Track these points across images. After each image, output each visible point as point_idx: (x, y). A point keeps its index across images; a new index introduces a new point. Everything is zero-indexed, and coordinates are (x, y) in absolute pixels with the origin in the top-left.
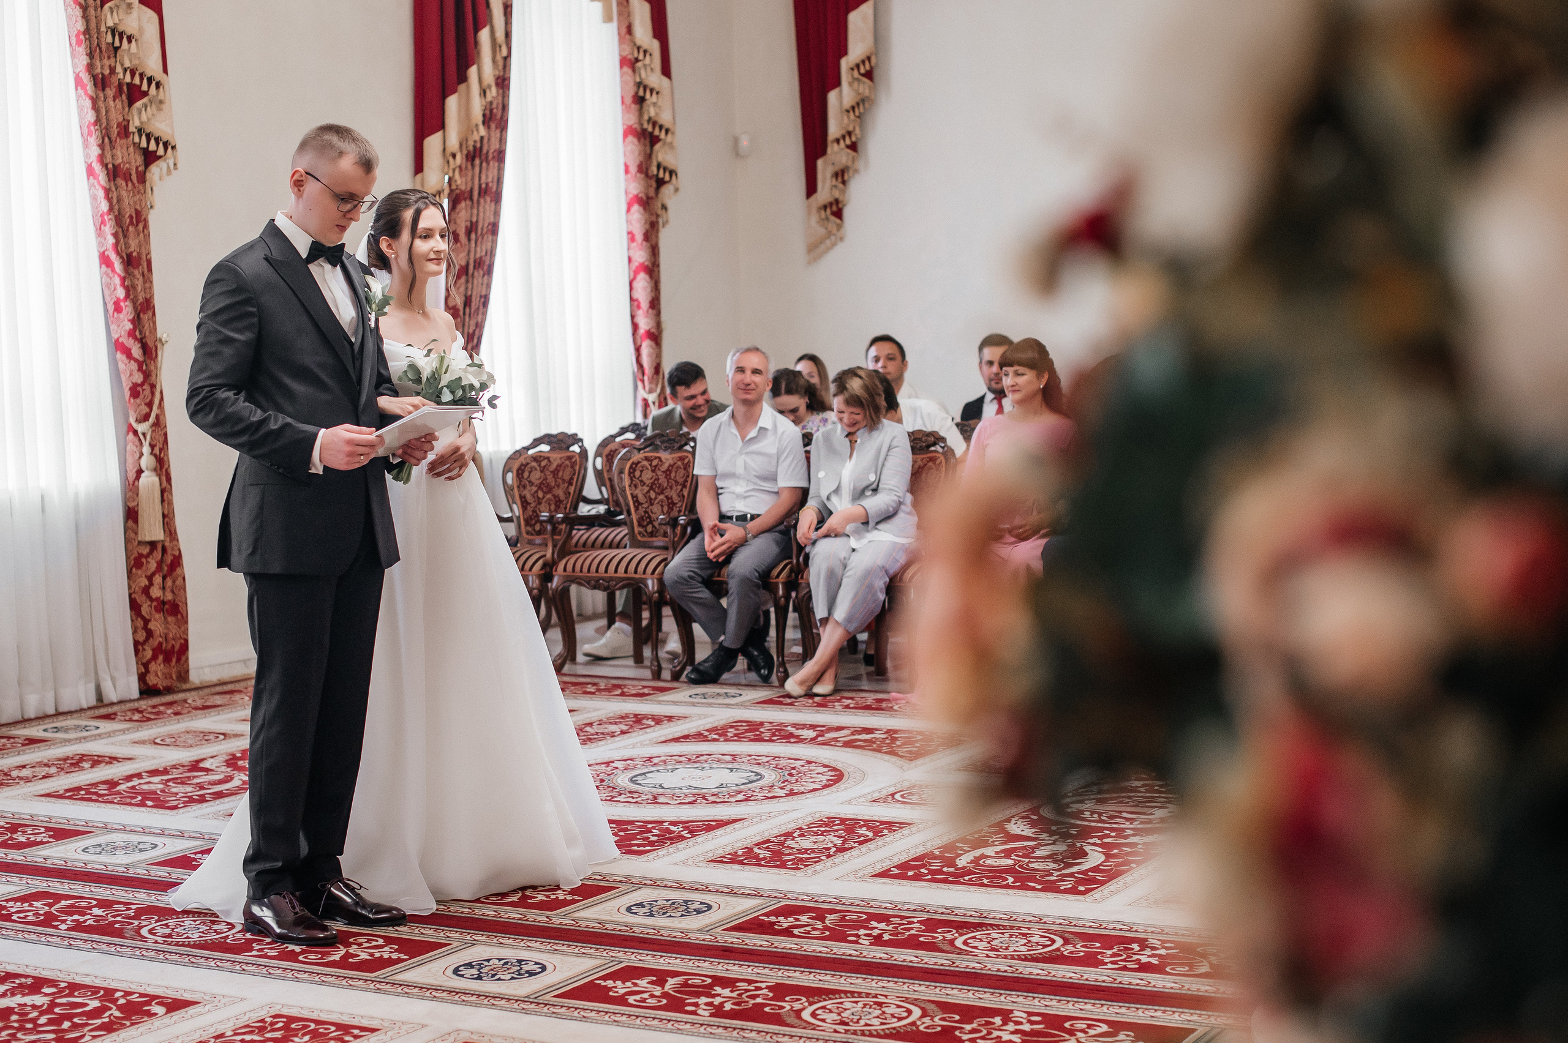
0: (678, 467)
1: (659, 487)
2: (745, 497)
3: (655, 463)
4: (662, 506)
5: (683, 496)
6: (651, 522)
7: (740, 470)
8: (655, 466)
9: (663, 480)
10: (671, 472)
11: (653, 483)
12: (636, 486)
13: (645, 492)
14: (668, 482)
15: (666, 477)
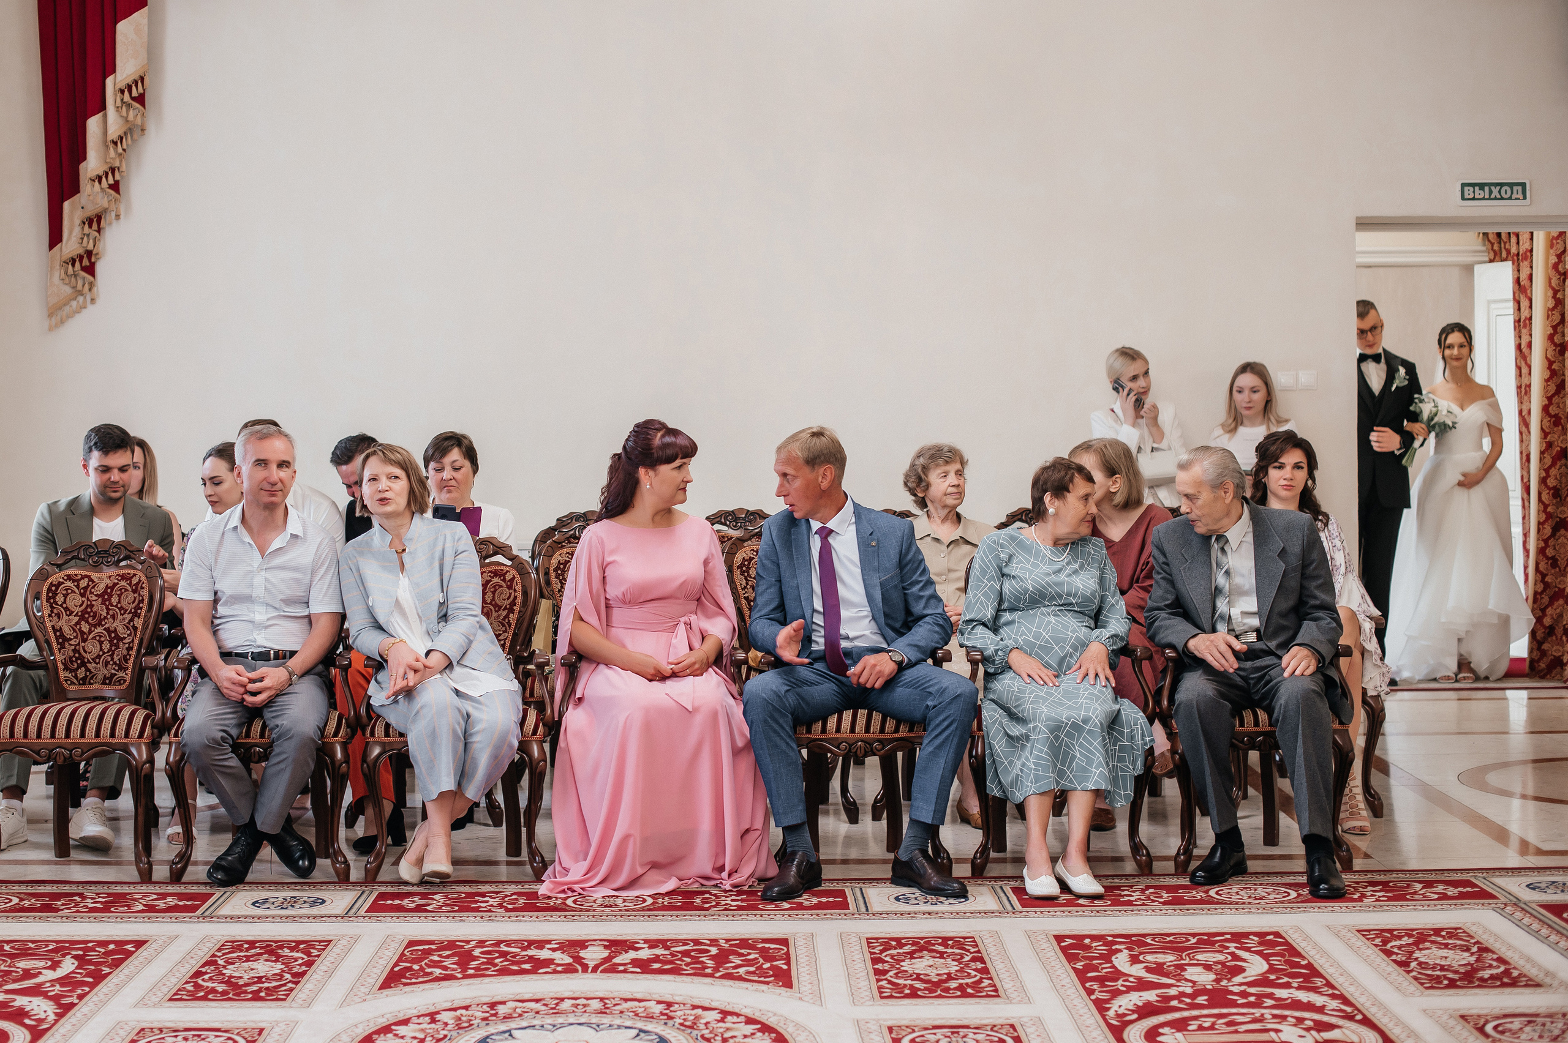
0: (123, 590)
1: (94, 617)
2: (267, 627)
3: (84, 583)
4: (101, 643)
5: (135, 628)
6: (83, 664)
7: (259, 592)
8: (86, 588)
9: (99, 608)
10: (111, 596)
11: (84, 612)
12: (58, 616)
13: (73, 623)
14: (108, 609)
15: (103, 603)
